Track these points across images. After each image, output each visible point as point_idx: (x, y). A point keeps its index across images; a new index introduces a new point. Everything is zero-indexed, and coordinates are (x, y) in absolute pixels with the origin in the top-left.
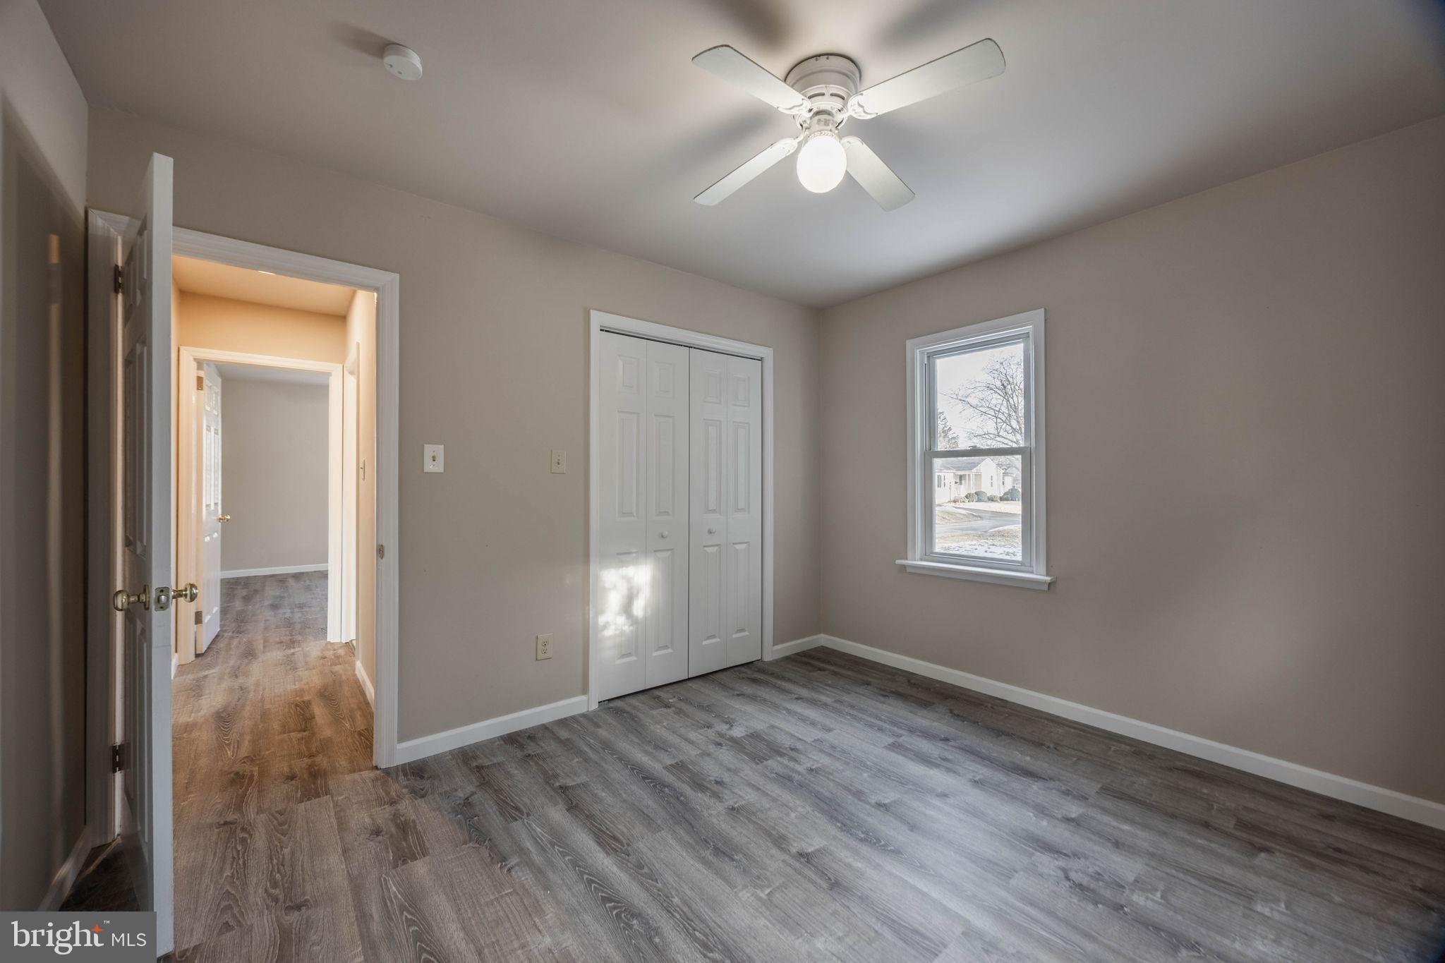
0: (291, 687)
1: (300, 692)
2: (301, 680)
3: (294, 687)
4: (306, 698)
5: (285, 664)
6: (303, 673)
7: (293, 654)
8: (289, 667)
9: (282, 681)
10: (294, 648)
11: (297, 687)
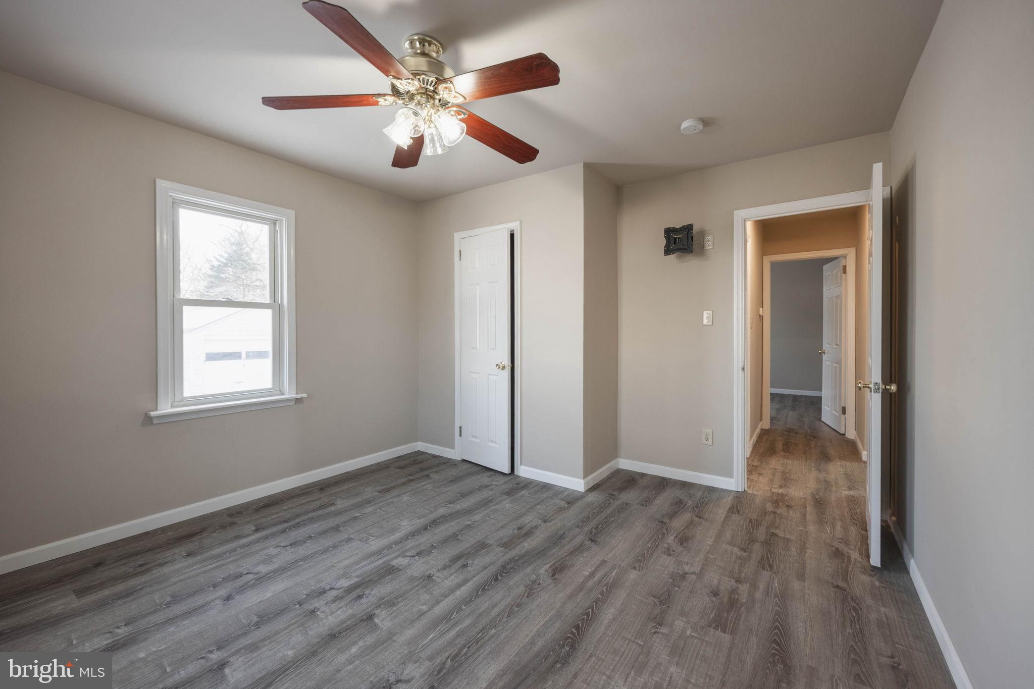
0: (790, 462)
1: (785, 457)
2: (782, 463)
3: (788, 461)
4: (783, 453)
5: (790, 479)
6: (780, 468)
7: (781, 487)
8: (788, 475)
9: (794, 467)
10: (778, 494)
11: (786, 460)
